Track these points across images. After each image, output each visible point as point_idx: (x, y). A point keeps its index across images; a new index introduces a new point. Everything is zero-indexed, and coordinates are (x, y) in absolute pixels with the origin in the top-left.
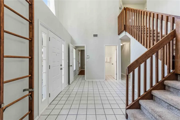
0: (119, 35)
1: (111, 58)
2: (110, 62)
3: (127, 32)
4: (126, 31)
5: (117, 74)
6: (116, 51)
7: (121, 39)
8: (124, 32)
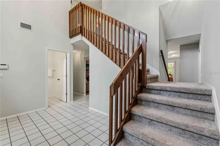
0: (70, 38)
1: (53, 71)
2: (53, 77)
3: (83, 37)
4: (82, 35)
5: (67, 94)
6: (65, 60)
7: (72, 44)
8: (80, 35)
